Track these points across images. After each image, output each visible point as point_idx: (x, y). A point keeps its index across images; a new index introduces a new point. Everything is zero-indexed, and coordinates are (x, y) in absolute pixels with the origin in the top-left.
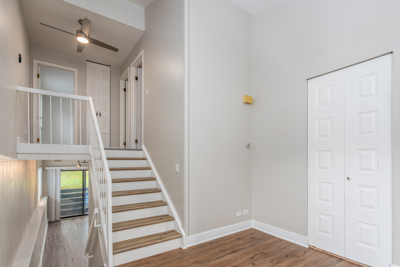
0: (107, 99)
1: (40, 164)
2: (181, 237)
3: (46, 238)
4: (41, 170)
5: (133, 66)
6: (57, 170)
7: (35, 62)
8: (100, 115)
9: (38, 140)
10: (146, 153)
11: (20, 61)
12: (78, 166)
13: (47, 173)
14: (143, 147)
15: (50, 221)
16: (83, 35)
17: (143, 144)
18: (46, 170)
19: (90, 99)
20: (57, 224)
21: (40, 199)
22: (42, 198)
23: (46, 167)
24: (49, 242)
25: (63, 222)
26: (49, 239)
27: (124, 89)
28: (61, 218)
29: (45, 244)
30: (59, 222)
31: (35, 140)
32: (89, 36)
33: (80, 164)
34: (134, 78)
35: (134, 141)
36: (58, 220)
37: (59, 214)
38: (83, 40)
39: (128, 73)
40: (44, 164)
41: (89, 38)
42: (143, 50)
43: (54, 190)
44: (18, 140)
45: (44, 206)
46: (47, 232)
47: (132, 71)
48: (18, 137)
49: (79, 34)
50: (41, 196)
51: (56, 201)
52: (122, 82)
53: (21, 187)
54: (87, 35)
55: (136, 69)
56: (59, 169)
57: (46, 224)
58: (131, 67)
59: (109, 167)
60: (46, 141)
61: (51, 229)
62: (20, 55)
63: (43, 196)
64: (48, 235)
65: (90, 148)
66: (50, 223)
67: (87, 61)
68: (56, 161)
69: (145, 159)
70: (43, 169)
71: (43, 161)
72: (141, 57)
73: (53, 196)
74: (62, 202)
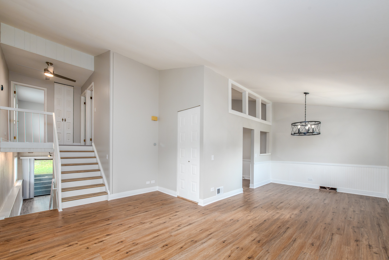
0: (71, 109)
1: (16, 155)
2: (107, 194)
3: (22, 209)
4: (17, 159)
5: (88, 90)
6: (31, 159)
7: (12, 83)
8: (65, 120)
9: (15, 138)
10: (94, 148)
11: (2, 90)
12: (48, 156)
13: (22, 162)
14: (93, 144)
15: (25, 199)
16: (49, 72)
17: (93, 142)
18: (22, 159)
19: (54, 114)
20: (31, 200)
21: (16, 181)
22: (17, 181)
23: (21, 157)
24: (24, 212)
25: (36, 199)
26: (23, 210)
27: (84, 103)
28: (35, 196)
29: (20, 213)
30: (33, 199)
31: (12, 138)
32: (53, 73)
33: (51, 154)
34: (89, 98)
35: (89, 140)
36: (32, 197)
37: (33, 193)
38: (49, 75)
39: (85, 93)
40: (19, 155)
41: (54, 74)
42: (93, 82)
43: (29, 175)
44: (1, 140)
45: (19, 186)
46: (22, 206)
47: (88, 93)
48: (1, 138)
49: (46, 71)
50: (16, 179)
51: (30, 182)
52: (83, 98)
53: (3, 170)
54: (52, 73)
55: (91, 91)
56: (33, 159)
57: (21, 200)
58: (87, 90)
59: (60, 156)
60: (21, 140)
61: (26, 204)
62: (2, 86)
63: (18, 179)
64: (23, 208)
65: (53, 145)
66: (24, 200)
67: (55, 82)
68: (29, 153)
69: (93, 151)
70: (19, 158)
71: (18, 153)
72: (92, 86)
73: (27, 179)
74: (35, 184)
